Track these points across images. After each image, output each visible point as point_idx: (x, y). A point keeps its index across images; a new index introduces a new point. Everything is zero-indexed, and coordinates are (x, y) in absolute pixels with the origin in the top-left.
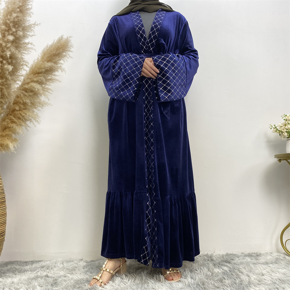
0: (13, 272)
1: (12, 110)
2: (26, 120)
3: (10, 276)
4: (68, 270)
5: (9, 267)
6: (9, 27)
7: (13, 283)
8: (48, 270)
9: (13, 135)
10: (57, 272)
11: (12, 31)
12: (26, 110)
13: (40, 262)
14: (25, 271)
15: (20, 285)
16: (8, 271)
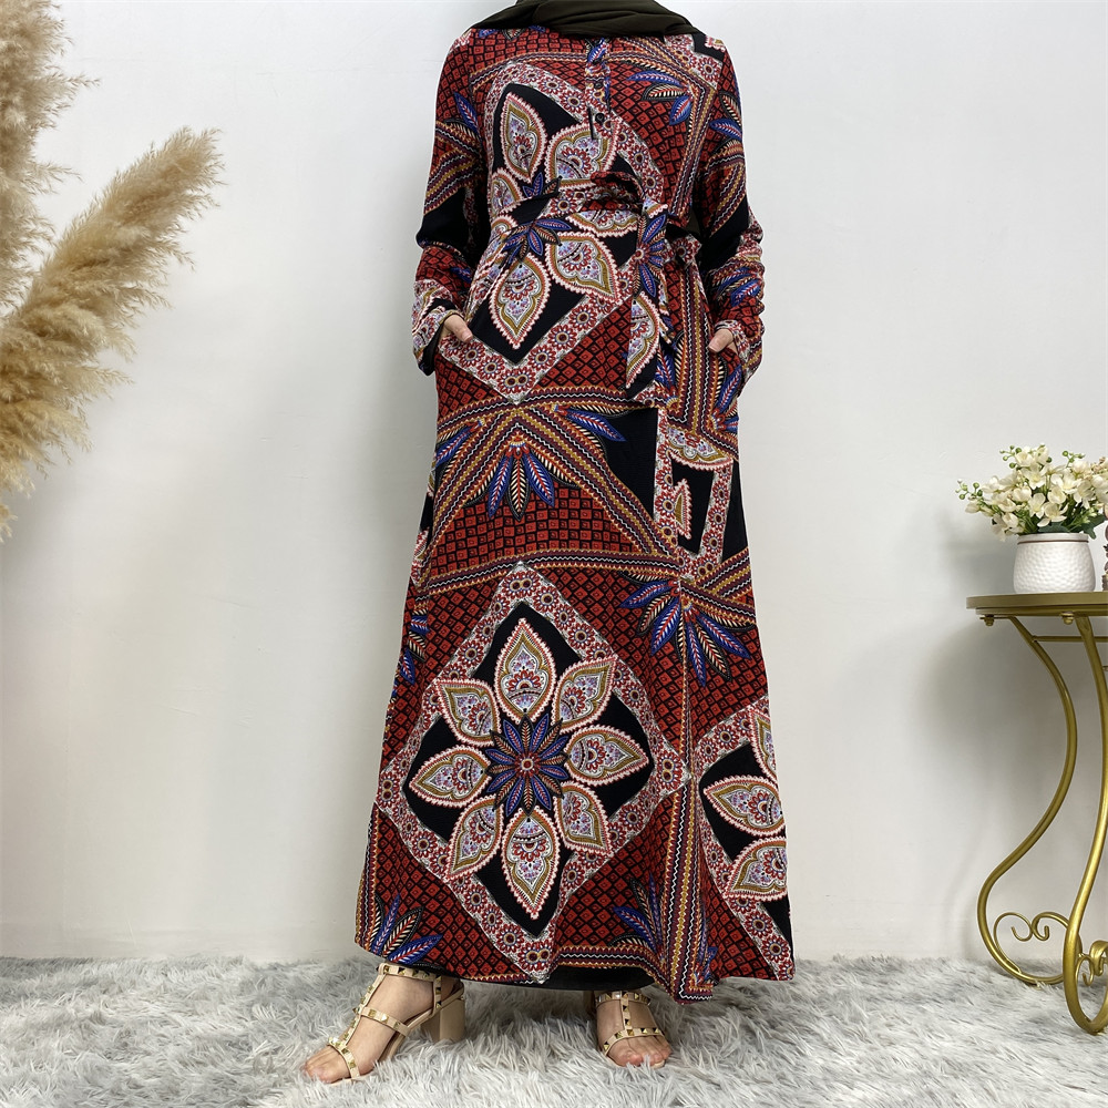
2: (39, 437)
4: (179, 1000)
8: (105, 997)
10: (136, 1005)
12: (40, 401)
13: (81, 966)
14: (21, 996)
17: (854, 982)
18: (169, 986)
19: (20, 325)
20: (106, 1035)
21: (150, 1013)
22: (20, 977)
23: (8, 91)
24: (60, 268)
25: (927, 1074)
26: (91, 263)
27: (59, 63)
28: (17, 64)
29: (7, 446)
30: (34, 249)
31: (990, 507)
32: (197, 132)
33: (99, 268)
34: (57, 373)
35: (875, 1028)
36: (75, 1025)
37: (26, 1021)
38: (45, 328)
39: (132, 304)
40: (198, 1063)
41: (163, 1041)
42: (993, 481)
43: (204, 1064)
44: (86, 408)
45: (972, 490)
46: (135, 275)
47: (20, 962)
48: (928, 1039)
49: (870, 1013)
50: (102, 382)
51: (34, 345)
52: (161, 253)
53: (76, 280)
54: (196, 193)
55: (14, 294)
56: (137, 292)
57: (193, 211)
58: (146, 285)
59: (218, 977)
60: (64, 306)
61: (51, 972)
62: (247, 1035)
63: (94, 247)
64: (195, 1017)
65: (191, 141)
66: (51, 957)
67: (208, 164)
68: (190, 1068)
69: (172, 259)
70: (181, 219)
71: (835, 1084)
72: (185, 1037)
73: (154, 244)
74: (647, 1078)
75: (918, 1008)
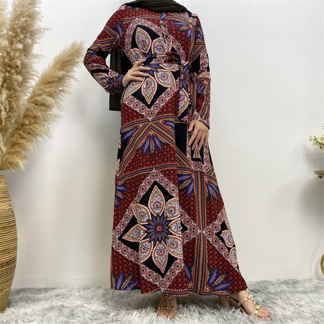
0: (25, 301)
1: (21, 124)
2: (37, 135)
3: (23, 305)
4: (85, 300)
5: (21, 295)
6: (17, 32)
7: (26, 314)
8: (63, 299)
9: (23, 152)
10: (73, 301)
11: (19, 37)
12: (37, 124)
13: (54, 290)
14: (39, 300)
15: (34, 317)
16: (21, 299)
17: (285, 287)
18: (82, 295)
19: (30, 102)
20: (66, 312)
21: (77, 304)
22: (37, 294)
23: (25, 33)
24: (41, 85)
25: (315, 316)
26: (50, 83)
27: (39, 24)
28: (28, 25)
29: (27, 138)
30: (34, 79)
31: (320, 143)
32: (79, 42)
33: (52, 84)
34: (42, 116)
35: (295, 302)
36: (57, 308)
37: (42, 308)
38: (37, 103)
39: (62, 94)
40: (95, 319)
41: (84, 313)
42: (321, 136)
43: (97, 320)
44: (50, 126)
45: (313, 138)
46: (62, 86)
47: (36, 290)
48: (312, 305)
49: (292, 297)
50: (54, 118)
51: (35, 108)
52: (69, 79)
53: (45, 88)
54: (79, 60)
55: (28, 93)
56: (63, 91)
57: (79, 66)
58: (65, 88)
59: (95, 292)
60: (42, 96)
61: (46, 292)
62: (107, 310)
63: (50, 78)
64: (91, 305)
65: (77, 45)
66: (45, 288)
67: (82, 52)
68: (93, 321)
69: (72, 80)
70: (75, 68)
71: (287, 320)
72: (89, 311)
73: (67, 76)
74: (230, 320)
75: (306, 295)
